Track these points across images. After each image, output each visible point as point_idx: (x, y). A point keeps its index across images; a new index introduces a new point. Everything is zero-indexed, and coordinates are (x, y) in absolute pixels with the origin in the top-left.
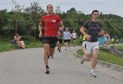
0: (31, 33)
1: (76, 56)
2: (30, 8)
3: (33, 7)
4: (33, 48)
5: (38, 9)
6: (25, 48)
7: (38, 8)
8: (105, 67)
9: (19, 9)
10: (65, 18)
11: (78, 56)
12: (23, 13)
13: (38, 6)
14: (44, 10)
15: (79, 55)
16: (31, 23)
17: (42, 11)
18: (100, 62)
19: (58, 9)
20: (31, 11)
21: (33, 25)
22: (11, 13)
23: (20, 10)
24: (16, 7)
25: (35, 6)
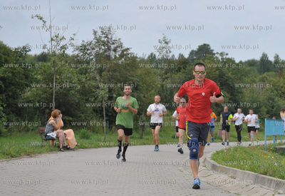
0: (94, 110)
1: (210, 167)
2: (90, 43)
3: (98, 40)
4: (99, 149)
5: (113, 47)
6: (79, 147)
7: (114, 43)
8: (281, 192)
9: (61, 45)
10: (183, 70)
11: (214, 167)
12: (73, 56)
13: (113, 39)
14: (128, 49)
15: (218, 165)
16: (94, 84)
17: (123, 51)
18: (269, 179)
19: (164, 45)
20: (93, 52)
21: (98, 88)
22: (43, 58)
23: (64, 47)
24: (52, 40)
25: (106, 39)
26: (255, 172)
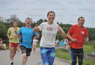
2: (10, 19)
3: (12, 18)
6: (7, 49)
7: (16, 19)
8: (67, 64)
9: (2, 20)
14: (20, 21)
17: (19, 21)
18: (63, 60)
20: (11, 21)
25: (14, 18)
26: (59, 58)
